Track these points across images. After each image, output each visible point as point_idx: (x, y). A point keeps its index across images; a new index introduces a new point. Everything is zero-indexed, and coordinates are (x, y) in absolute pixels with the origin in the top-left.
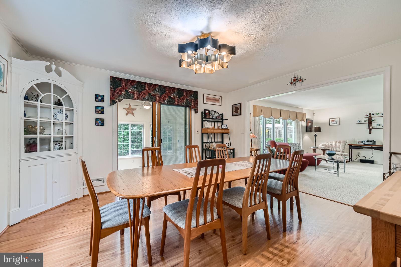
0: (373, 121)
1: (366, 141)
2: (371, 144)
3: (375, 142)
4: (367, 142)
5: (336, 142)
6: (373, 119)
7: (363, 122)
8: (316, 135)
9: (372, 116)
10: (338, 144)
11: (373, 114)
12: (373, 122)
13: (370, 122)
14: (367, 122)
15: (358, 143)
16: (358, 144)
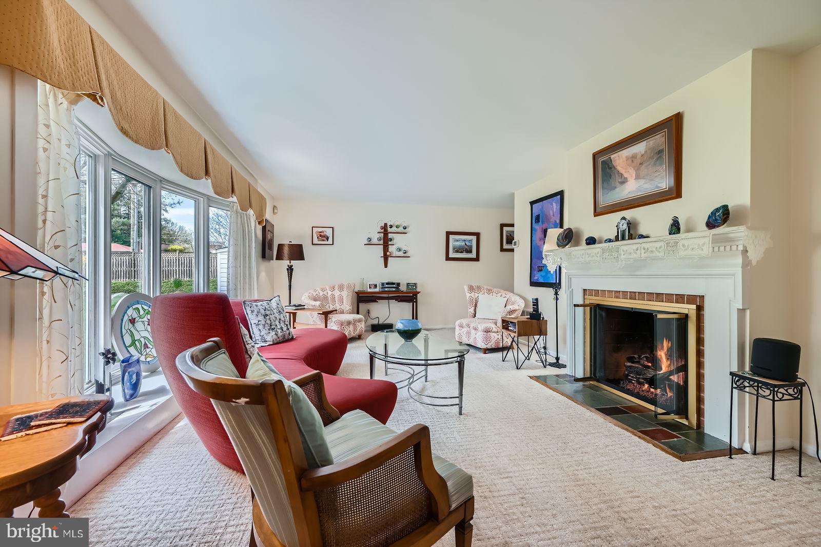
0: (391, 240)
1: (385, 284)
2: (394, 289)
3: (398, 284)
4: (387, 286)
5: (333, 288)
6: (390, 236)
7: (375, 241)
8: (290, 269)
9: (389, 230)
10: (337, 293)
11: (391, 227)
12: (390, 243)
13: (386, 242)
14: (382, 242)
15: (370, 288)
16: (369, 290)
